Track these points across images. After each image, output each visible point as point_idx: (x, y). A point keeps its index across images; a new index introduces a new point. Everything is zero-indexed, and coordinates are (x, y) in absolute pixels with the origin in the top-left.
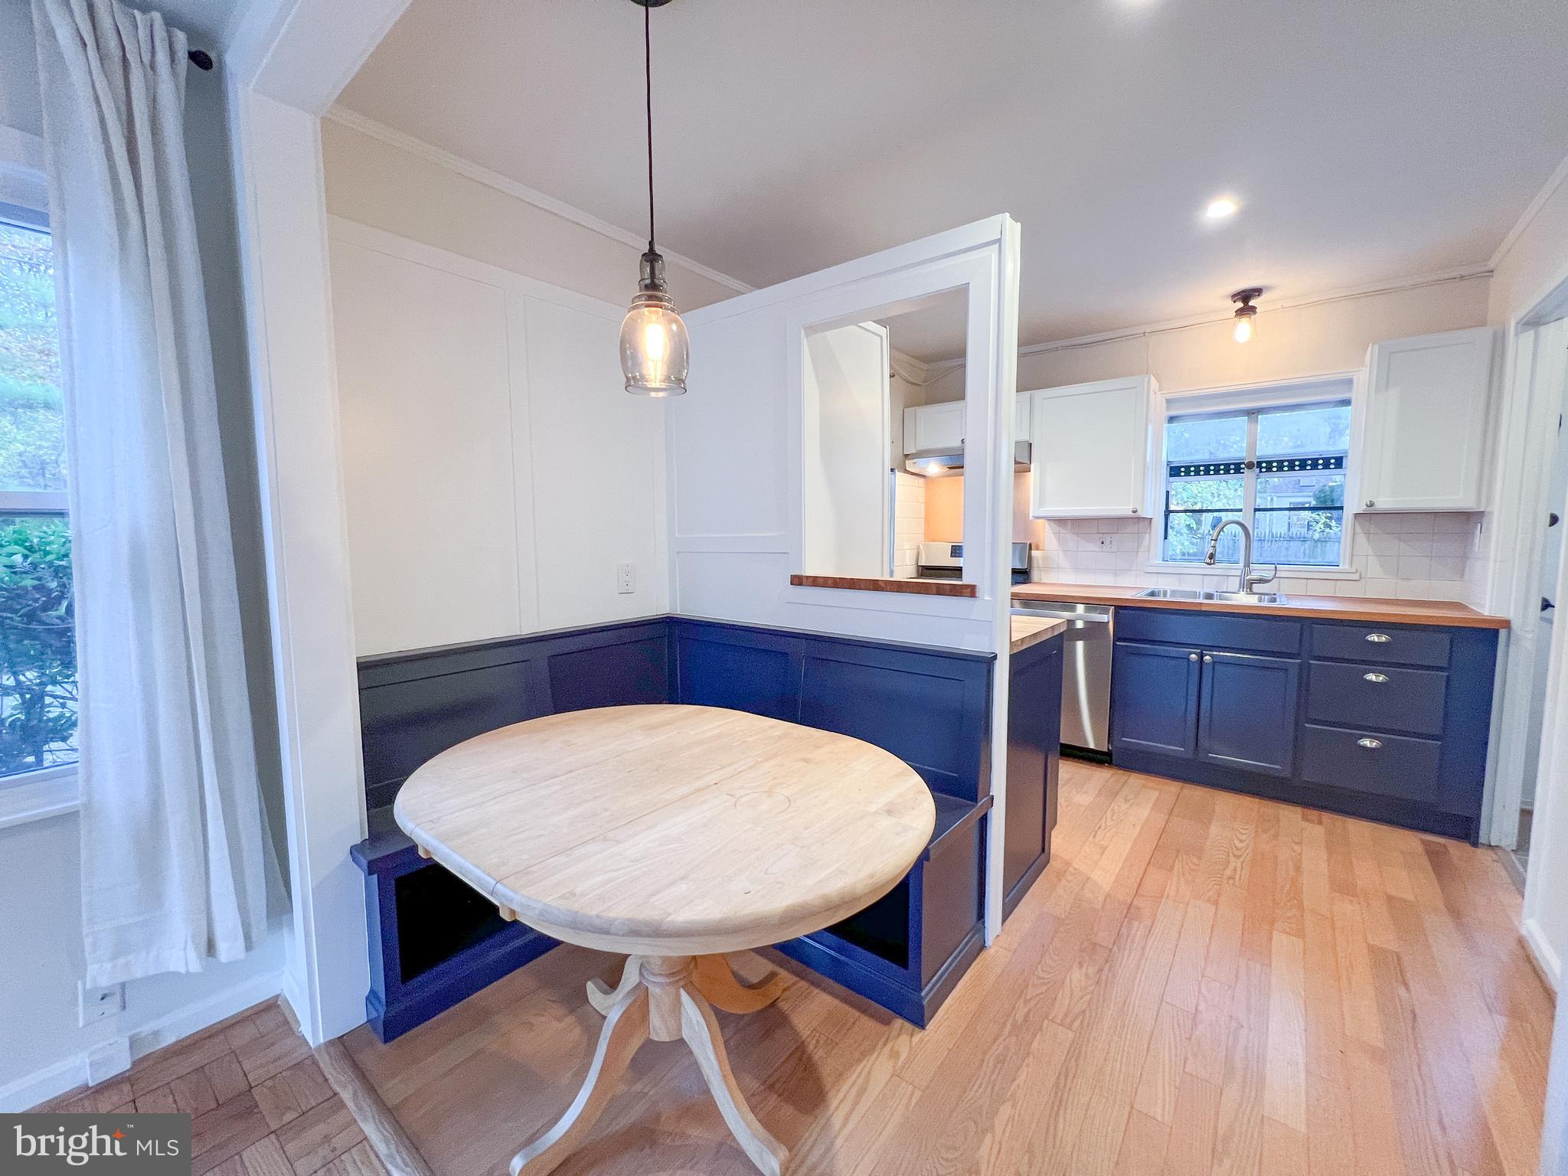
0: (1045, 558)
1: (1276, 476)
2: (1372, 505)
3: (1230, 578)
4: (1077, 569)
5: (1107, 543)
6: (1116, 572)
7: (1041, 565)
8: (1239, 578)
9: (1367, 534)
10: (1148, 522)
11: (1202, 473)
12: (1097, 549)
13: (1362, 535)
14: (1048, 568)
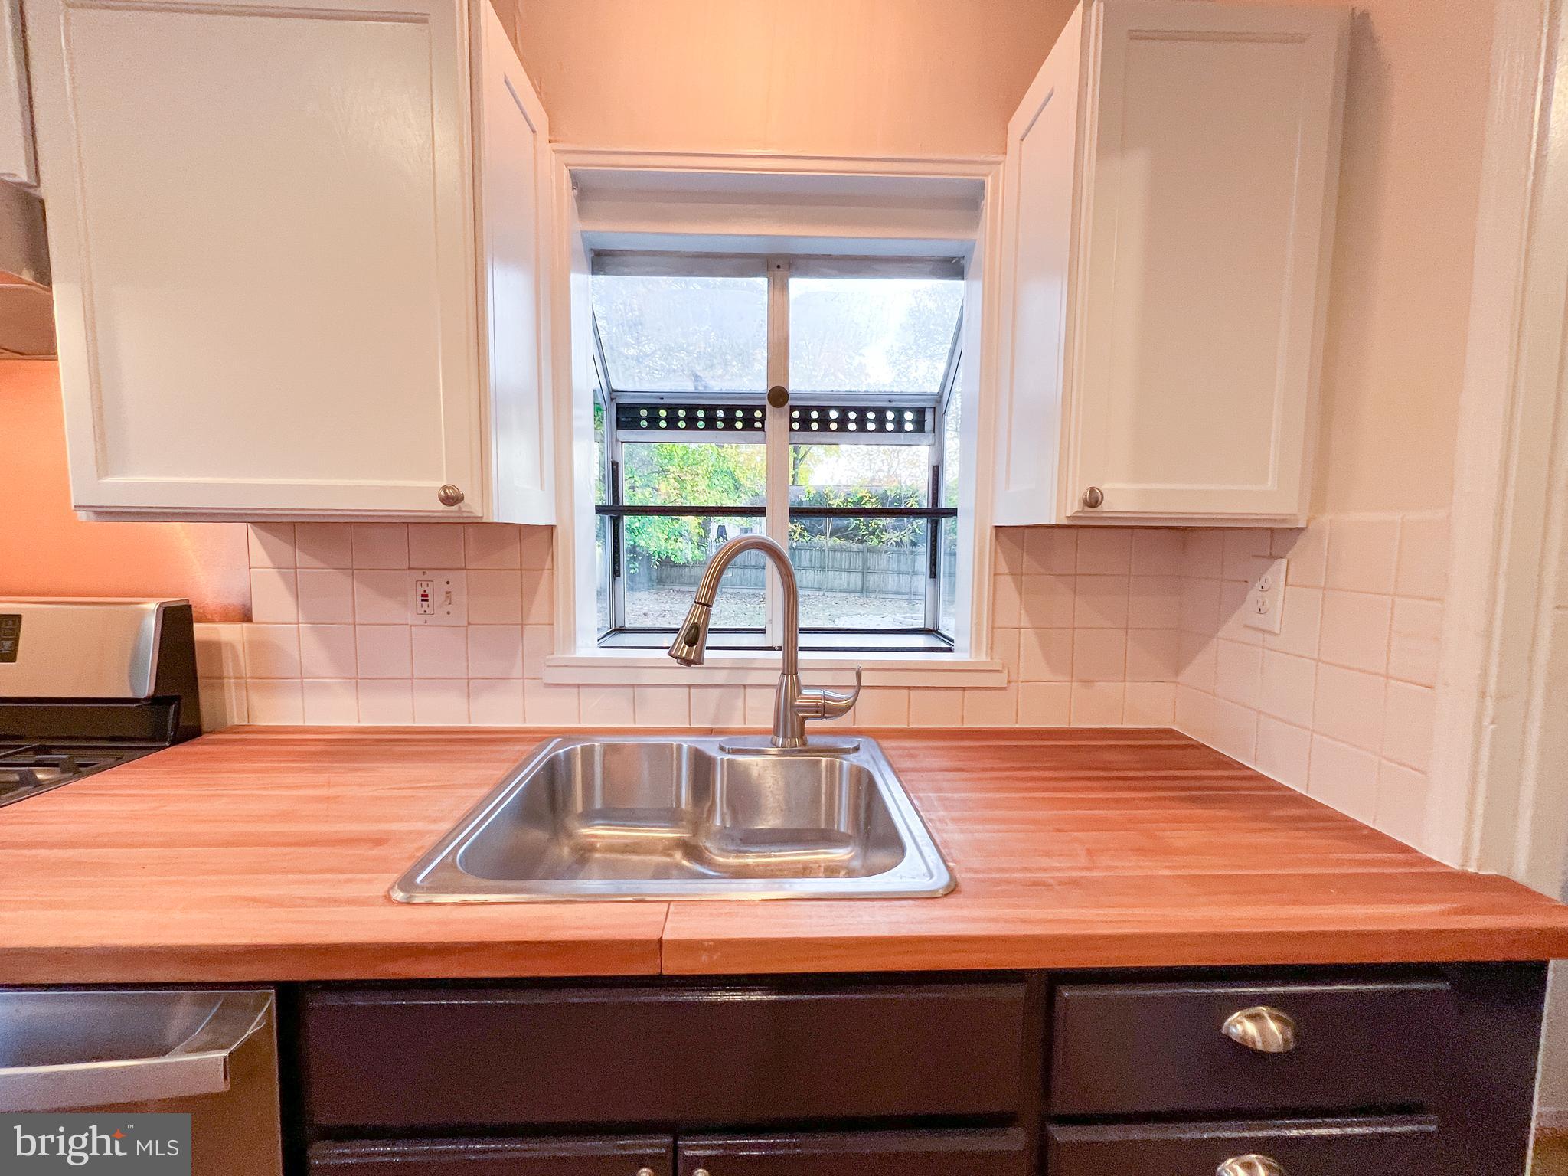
0: (259, 648)
1: (818, 439)
2: (1093, 501)
3: (748, 690)
4: (359, 679)
5: (437, 599)
6: (470, 687)
7: (246, 669)
8: (774, 691)
9: (1016, 574)
10: (545, 535)
11: (701, 424)
12: (410, 617)
13: (1009, 578)
14: (268, 680)
